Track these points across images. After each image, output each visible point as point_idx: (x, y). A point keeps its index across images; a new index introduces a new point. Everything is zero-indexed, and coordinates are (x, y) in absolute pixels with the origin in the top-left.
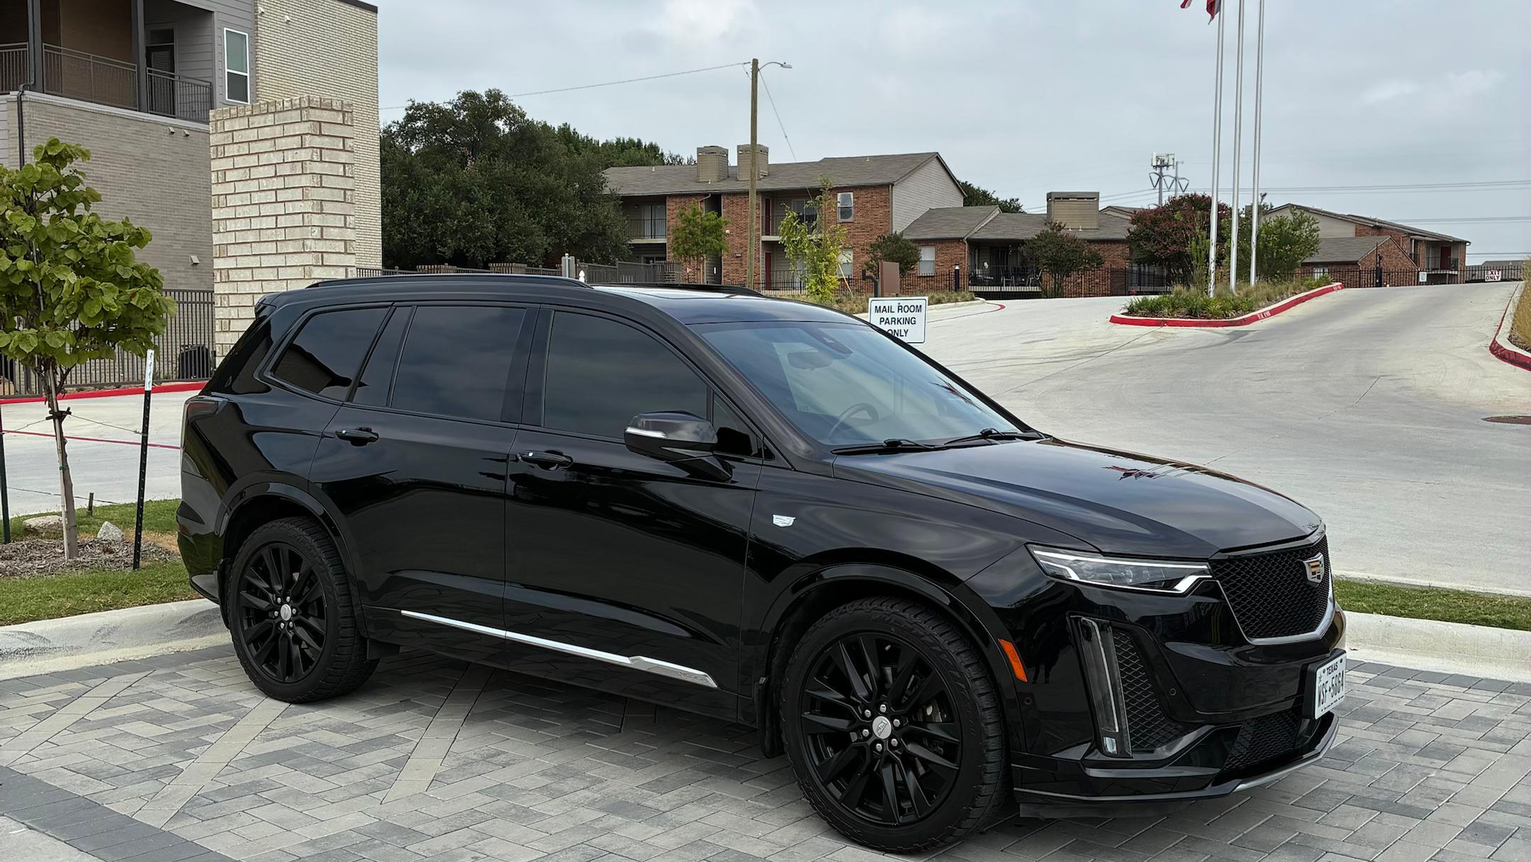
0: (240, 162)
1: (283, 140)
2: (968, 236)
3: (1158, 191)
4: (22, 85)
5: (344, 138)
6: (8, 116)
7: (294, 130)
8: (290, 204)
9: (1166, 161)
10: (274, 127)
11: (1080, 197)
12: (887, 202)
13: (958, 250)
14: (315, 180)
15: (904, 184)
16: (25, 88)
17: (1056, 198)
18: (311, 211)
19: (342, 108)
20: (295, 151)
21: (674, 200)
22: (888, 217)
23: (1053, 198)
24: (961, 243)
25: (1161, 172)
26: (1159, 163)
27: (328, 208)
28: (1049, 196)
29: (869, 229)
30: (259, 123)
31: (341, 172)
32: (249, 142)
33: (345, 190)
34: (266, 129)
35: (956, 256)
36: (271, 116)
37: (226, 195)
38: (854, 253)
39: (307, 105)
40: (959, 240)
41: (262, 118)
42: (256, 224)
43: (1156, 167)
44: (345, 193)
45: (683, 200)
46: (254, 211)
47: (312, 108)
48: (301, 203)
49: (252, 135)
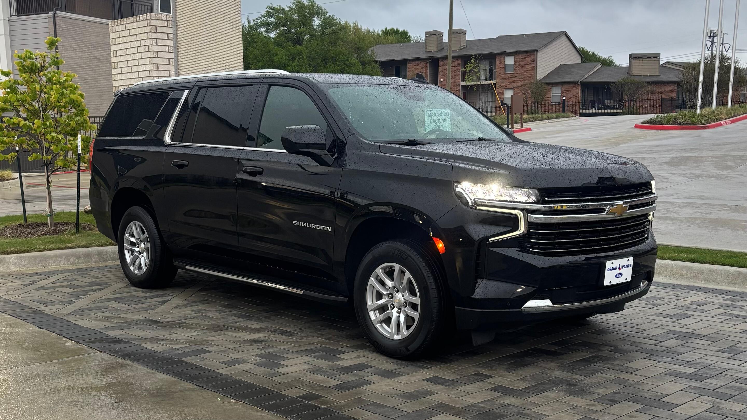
0: (123, 46)
1: (140, 35)
2: (581, 80)
3: (710, 52)
4: (55, 9)
5: (168, 33)
6: (49, 25)
7: (145, 30)
8: (144, 66)
9: (716, 34)
10: (136, 29)
11: (649, 57)
12: (534, 62)
13: (574, 88)
14: (154, 54)
15: (545, 50)
16: (56, 10)
17: (634, 57)
18: (153, 69)
19: (167, 19)
20: (145, 41)
21: (412, 62)
22: (534, 69)
23: (633, 57)
24: (576, 84)
25: (713, 41)
26: (712, 35)
27: (161, 67)
28: (630, 56)
29: (523, 77)
30: (130, 27)
31: (167, 50)
32: (126, 36)
33: (169, 59)
34: (133, 30)
35: (573, 92)
36: (135, 24)
37: (117, 62)
38: (514, 91)
39: (149, 18)
40: (575, 83)
41: (131, 25)
42: (130, 76)
43: (710, 37)
44: (169, 60)
45: (417, 62)
46: (129, 70)
47: (152, 19)
48: (148, 66)
49: (127, 33)
